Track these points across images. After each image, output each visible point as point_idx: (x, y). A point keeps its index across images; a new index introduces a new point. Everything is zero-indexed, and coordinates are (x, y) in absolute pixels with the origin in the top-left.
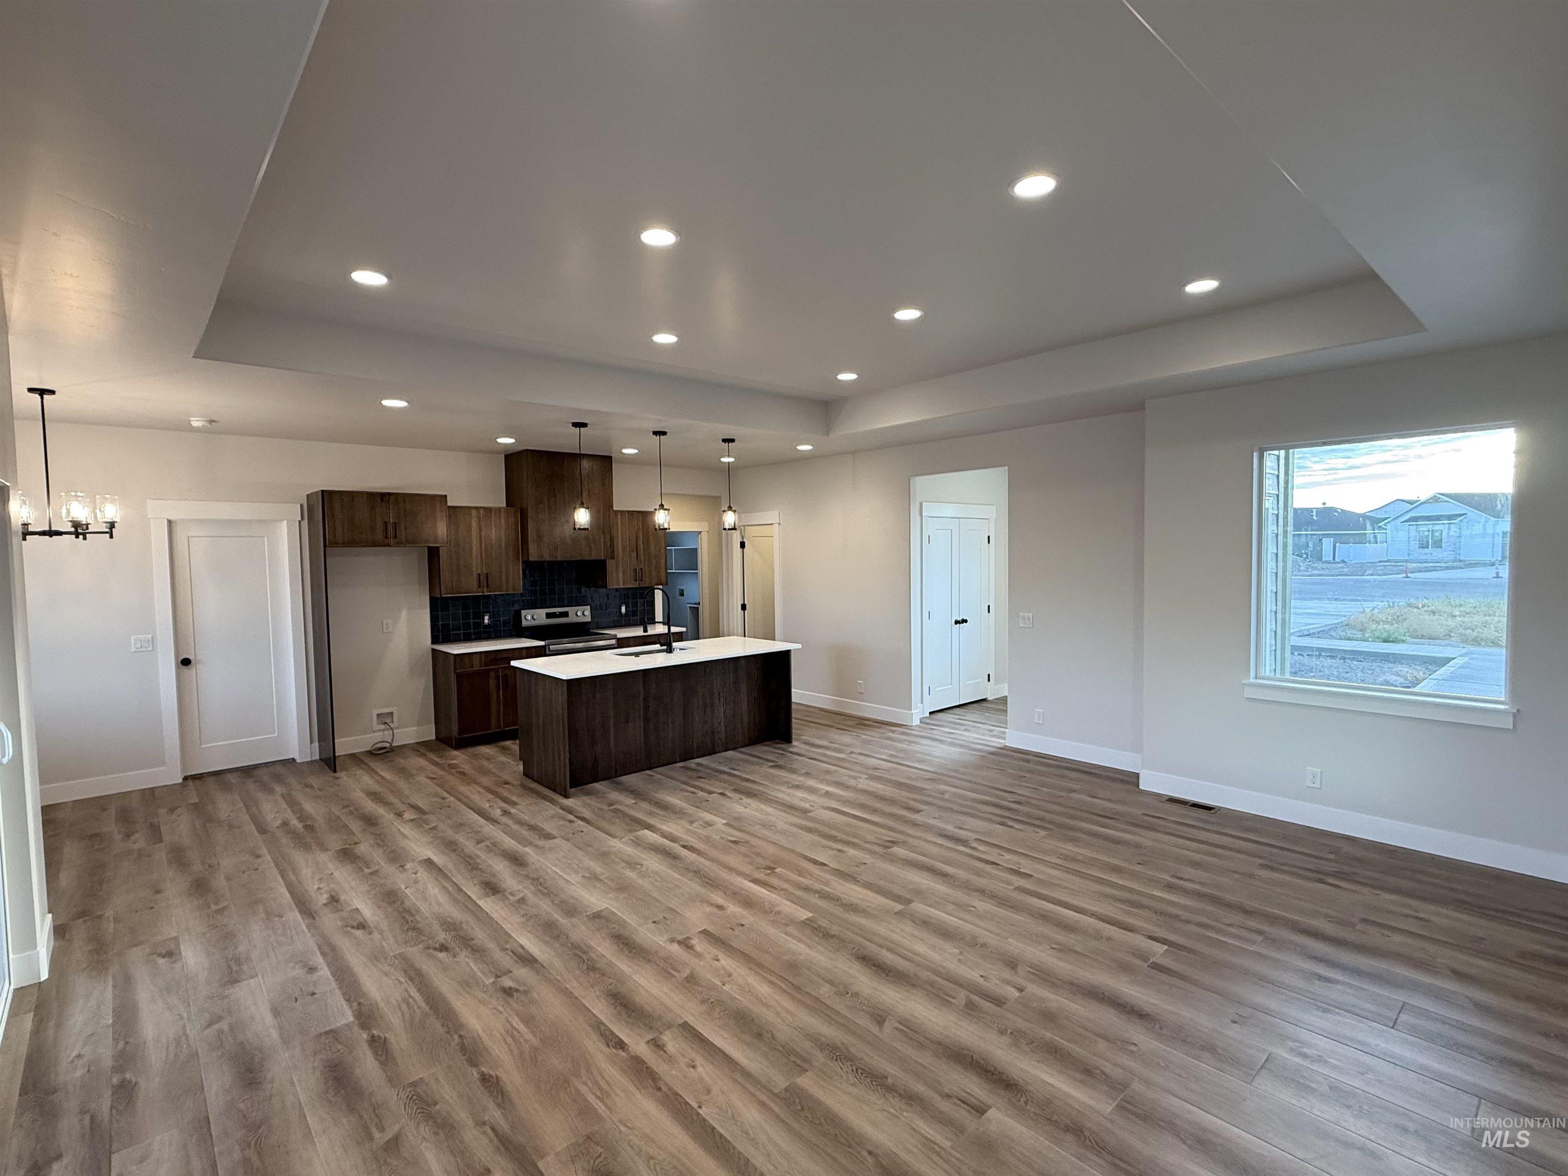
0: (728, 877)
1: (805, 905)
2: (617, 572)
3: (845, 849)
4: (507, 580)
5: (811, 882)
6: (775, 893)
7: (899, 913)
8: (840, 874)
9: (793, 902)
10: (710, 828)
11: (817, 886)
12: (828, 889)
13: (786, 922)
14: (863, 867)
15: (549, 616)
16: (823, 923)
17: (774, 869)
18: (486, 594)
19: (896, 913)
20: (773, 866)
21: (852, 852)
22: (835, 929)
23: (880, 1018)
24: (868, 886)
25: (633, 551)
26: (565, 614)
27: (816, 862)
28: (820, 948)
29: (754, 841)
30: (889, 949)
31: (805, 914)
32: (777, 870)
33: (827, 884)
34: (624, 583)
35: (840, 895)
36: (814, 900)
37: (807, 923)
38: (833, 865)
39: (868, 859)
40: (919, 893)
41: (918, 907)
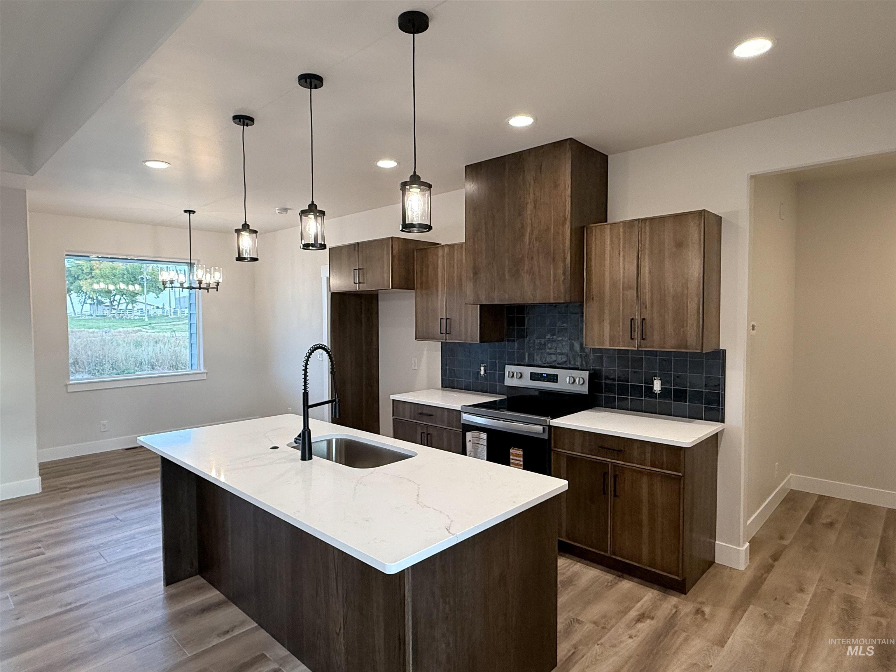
2: (601, 321)
4: (466, 328)
15: (534, 377)
18: (447, 341)
25: (630, 288)
26: (553, 378)
34: (612, 340)
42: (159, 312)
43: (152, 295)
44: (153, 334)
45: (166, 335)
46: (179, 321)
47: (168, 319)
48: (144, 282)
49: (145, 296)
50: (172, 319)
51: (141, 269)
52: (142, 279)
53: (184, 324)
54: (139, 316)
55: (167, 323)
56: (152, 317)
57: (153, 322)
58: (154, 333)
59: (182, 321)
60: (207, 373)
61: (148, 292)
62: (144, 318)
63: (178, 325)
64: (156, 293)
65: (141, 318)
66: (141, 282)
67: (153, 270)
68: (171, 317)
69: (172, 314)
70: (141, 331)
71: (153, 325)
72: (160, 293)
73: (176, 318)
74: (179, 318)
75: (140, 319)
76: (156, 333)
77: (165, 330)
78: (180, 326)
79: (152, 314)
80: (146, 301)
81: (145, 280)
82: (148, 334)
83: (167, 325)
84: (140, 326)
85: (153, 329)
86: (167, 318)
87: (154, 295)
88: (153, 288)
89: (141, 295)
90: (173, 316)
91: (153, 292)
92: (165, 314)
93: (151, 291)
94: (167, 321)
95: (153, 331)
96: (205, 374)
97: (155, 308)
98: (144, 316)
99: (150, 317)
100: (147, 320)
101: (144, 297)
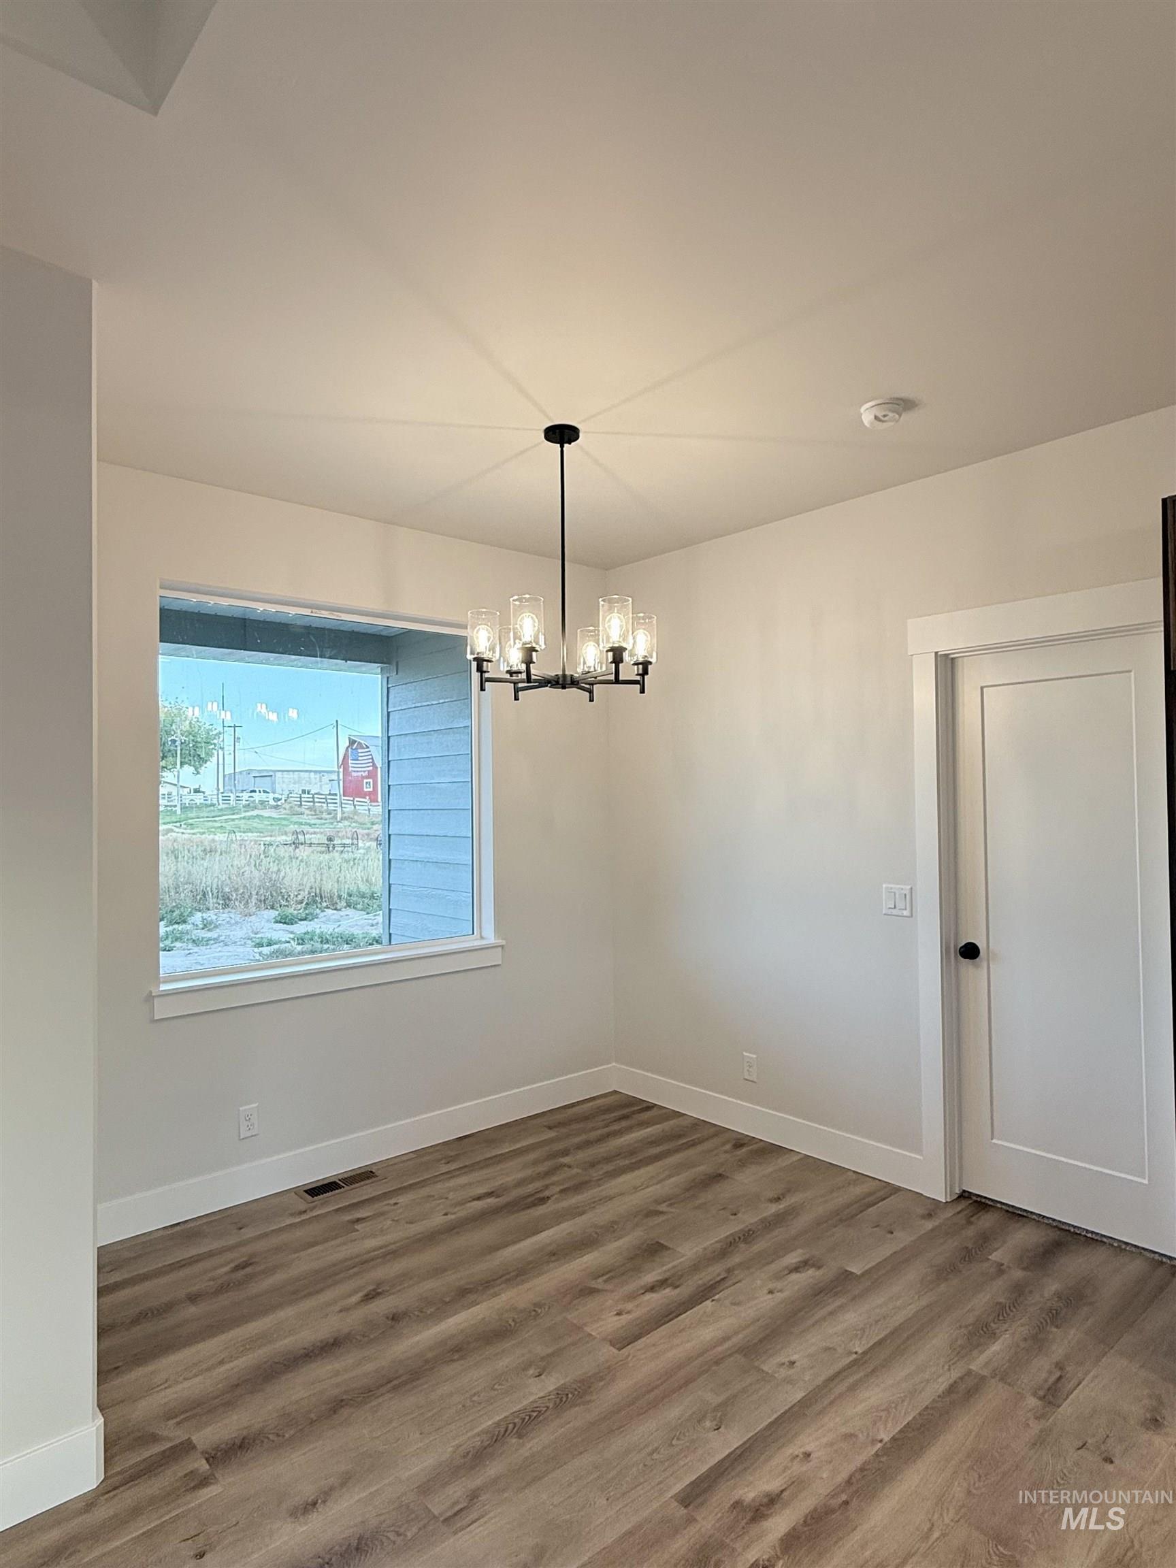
42: (199, 799)
43: (188, 769)
44: (194, 836)
45: (216, 838)
46: (233, 814)
47: (214, 811)
48: (176, 746)
49: (179, 772)
50: (221, 810)
51: (171, 725)
52: (174, 741)
53: (241, 818)
54: (166, 806)
55: (213, 817)
56: (187, 807)
57: (190, 815)
58: (194, 834)
59: (237, 813)
60: (502, 947)
61: (182, 764)
62: (174, 809)
63: (233, 820)
64: (194, 766)
65: (169, 808)
66: (172, 748)
67: (190, 727)
68: (220, 807)
69: (221, 802)
70: (172, 831)
71: (190, 821)
72: (201, 766)
73: (227, 808)
74: (232, 808)
75: (168, 811)
76: (198, 835)
77: (213, 830)
78: (237, 822)
79: (187, 802)
80: (178, 781)
81: (178, 743)
82: (186, 836)
83: (215, 821)
84: (169, 823)
85: (193, 829)
86: (212, 808)
87: (192, 769)
88: (190, 758)
89: (170, 769)
90: (221, 806)
91: (190, 765)
92: (209, 802)
93: (187, 763)
94: (213, 814)
95: (192, 831)
96: (500, 949)
97: (192, 791)
98: (175, 806)
99: (184, 808)
100: (179, 812)
101: (176, 774)
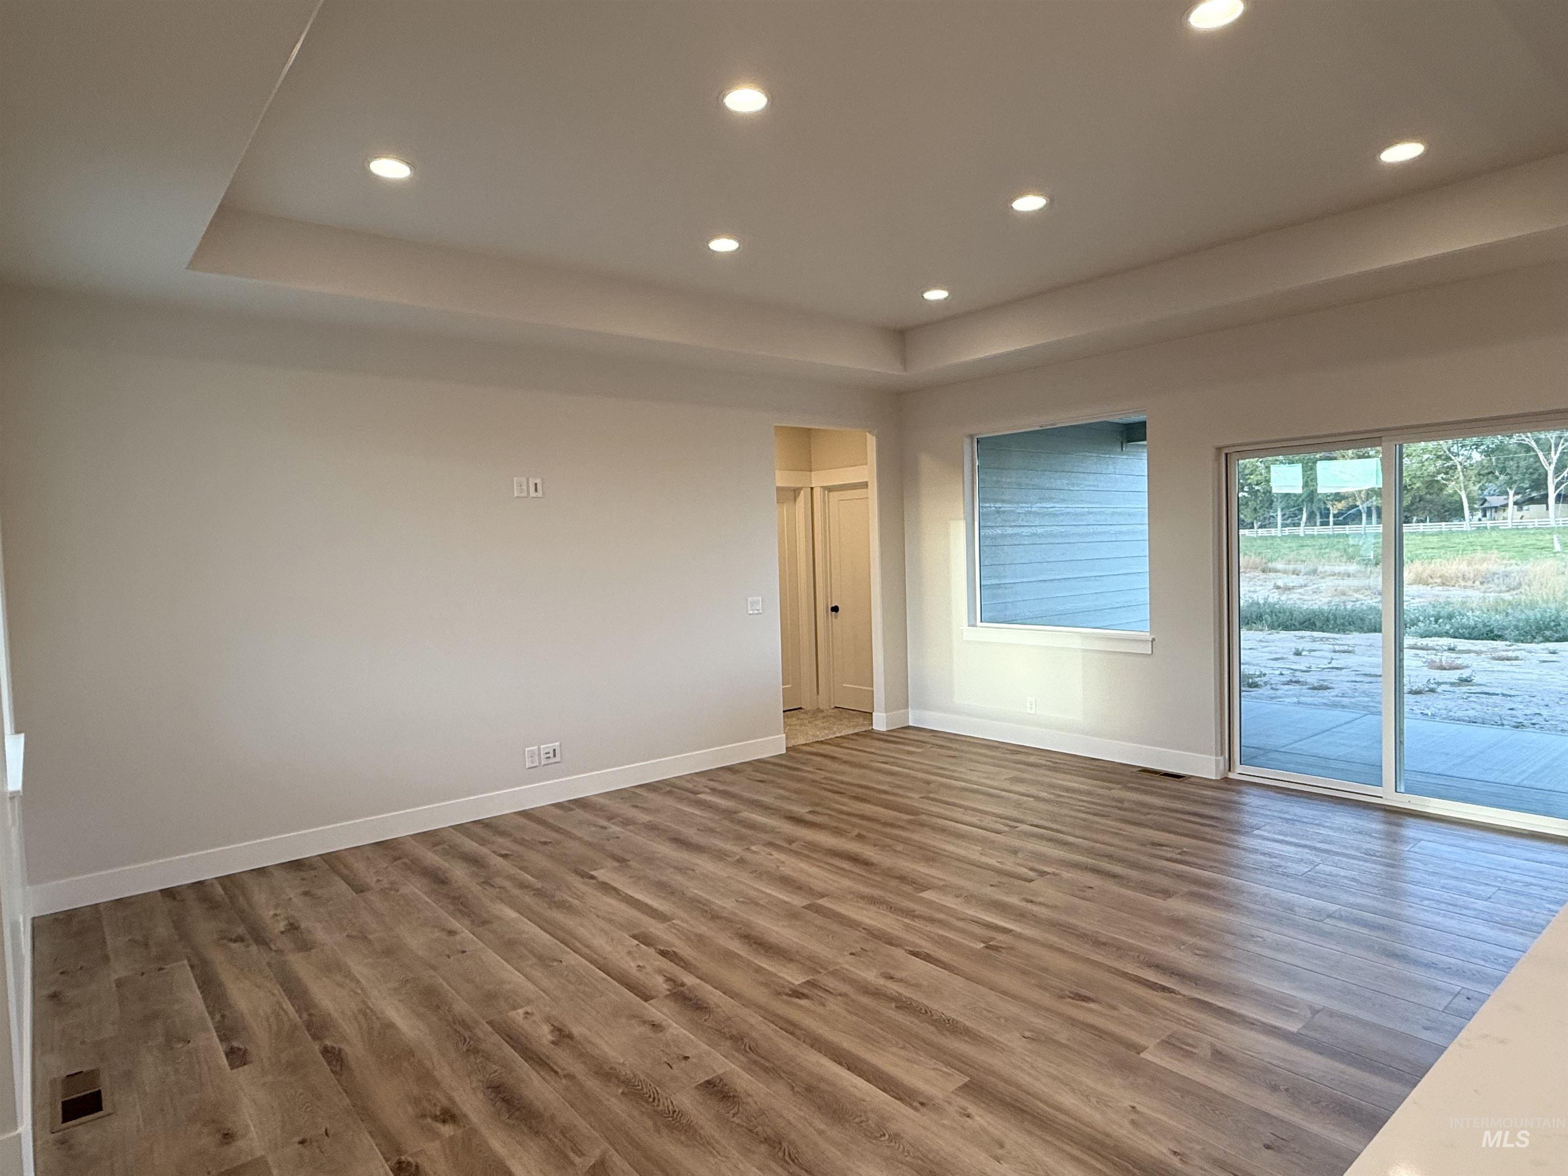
0: (1047, 935)
1: (930, 904)
3: (882, 981)
5: (928, 929)
6: (971, 915)
7: (822, 895)
8: (891, 941)
9: (945, 906)
10: (1164, 1037)
11: (917, 924)
12: (906, 920)
13: (944, 889)
14: (857, 948)
16: (908, 889)
17: (986, 947)
19: (827, 895)
20: (987, 951)
21: (871, 976)
22: (894, 883)
23: (860, 837)
24: (853, 924)
27: (928, 958)
28: (909, 870)
29: (1047, 1000)
30: (844, 869)
31: (926, 895)
32: (983, 945)
33: (907, 927)
35: (888, 913)
36: (919, 909)
37: (925, 888)
38: (898, 953)
39: (846, 963)
40: (793, 915)
41: (798, 901)
